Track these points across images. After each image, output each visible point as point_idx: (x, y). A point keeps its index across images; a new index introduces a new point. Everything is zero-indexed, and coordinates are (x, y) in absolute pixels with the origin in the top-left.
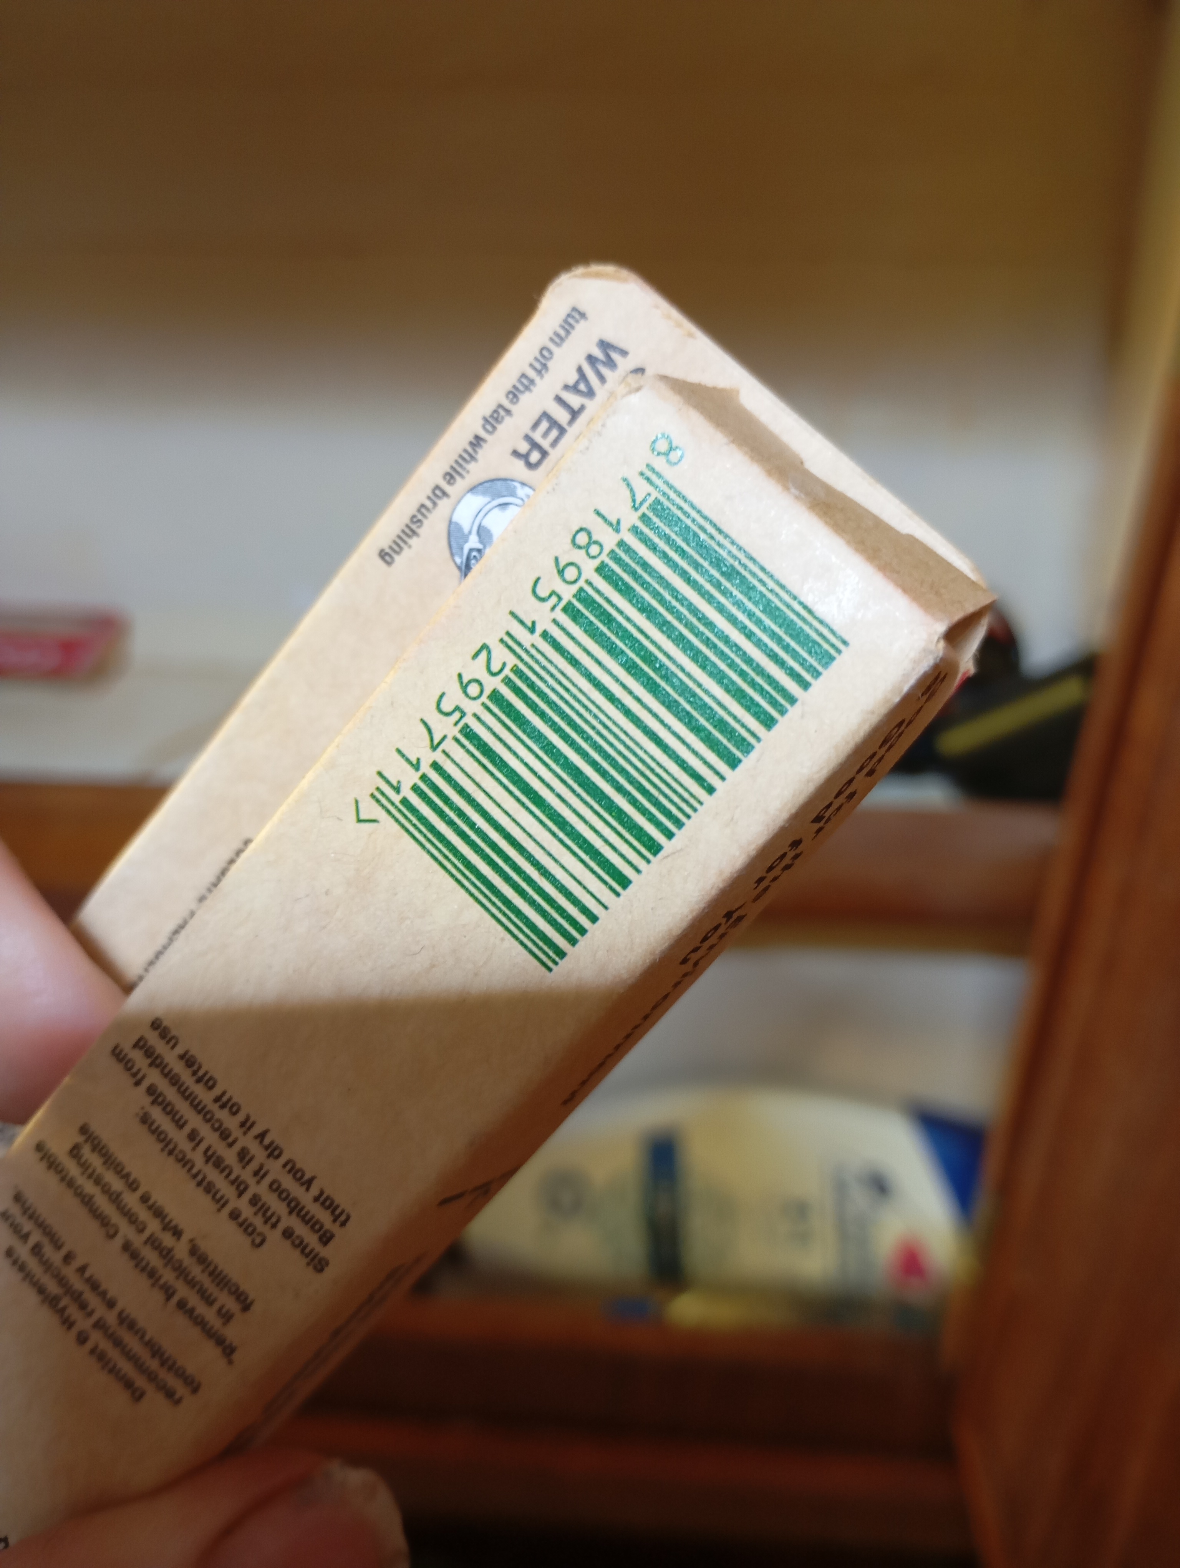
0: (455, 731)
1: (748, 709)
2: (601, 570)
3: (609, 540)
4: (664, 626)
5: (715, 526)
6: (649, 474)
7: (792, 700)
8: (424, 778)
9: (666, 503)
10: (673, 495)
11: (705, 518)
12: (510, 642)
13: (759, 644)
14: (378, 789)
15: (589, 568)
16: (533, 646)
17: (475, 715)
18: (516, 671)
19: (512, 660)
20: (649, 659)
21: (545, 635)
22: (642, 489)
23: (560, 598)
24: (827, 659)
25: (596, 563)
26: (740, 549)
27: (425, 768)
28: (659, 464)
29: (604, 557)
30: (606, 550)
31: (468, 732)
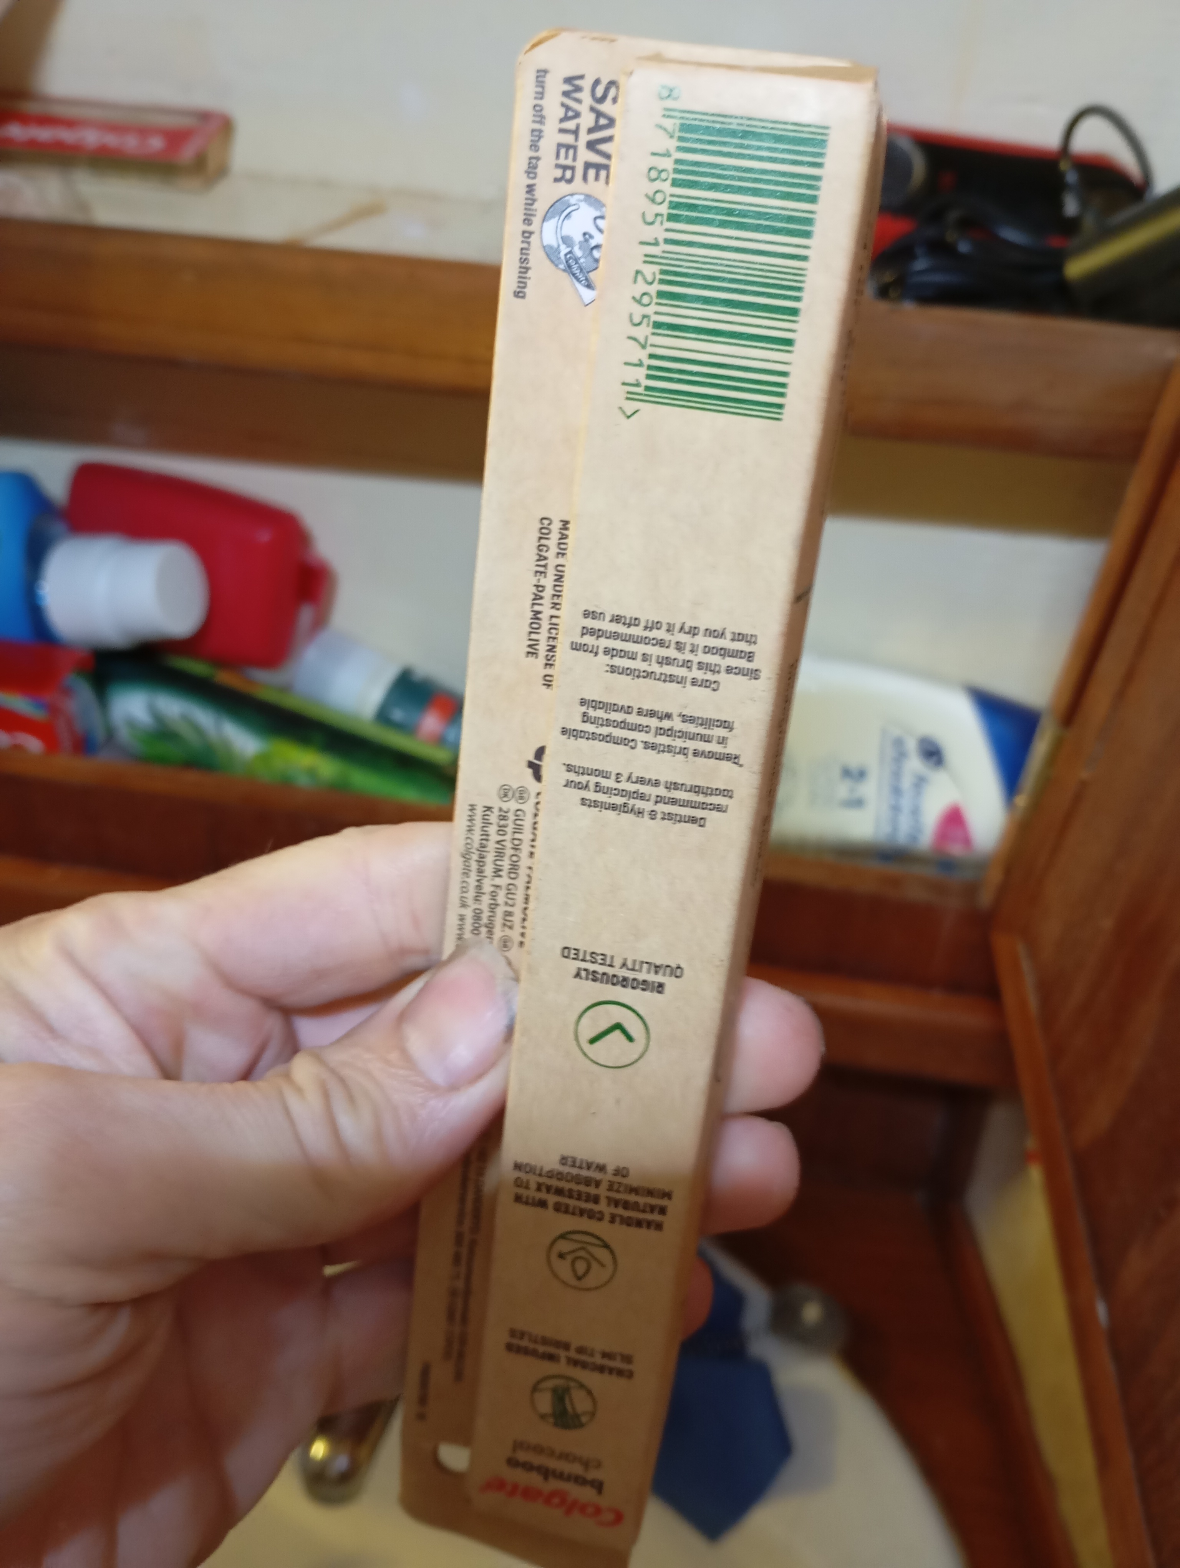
0: (650, 330)
1: (798, 200)
2: (675, 183)
3: (668, 164)
4: (726, 189)
5: (719, 115)
6: (668, 113)
7: (818, 178)
8: (650, 367)
9: (688, 122)
10: (687, 115)
11: (713, 115)
12: (649, 259)
13: (783, 161)
14: (628, 393)
15: (667, 187)
16: (664, 252)
17: (656, 313)
18: (663, 272)
19: (656, 268)
20: (730, 212)
21: (667, 241)
22: (669, 124)
23: (661, 215)
24: (822, 143)
25: (669, 182)
26: (742, 118)
27: (647, 362)
28: (670, 104)
29: (672, 176)
30: (671, 171)
31: (658, 325)
